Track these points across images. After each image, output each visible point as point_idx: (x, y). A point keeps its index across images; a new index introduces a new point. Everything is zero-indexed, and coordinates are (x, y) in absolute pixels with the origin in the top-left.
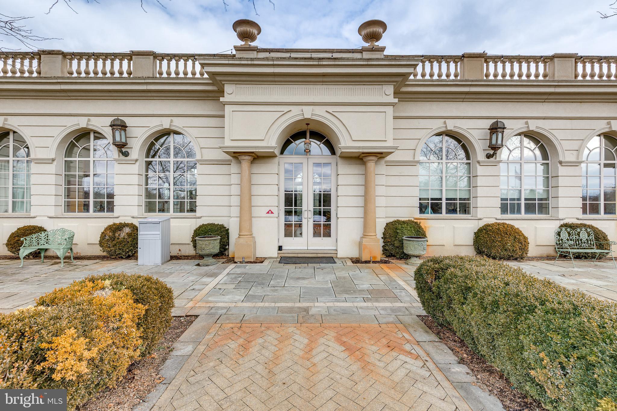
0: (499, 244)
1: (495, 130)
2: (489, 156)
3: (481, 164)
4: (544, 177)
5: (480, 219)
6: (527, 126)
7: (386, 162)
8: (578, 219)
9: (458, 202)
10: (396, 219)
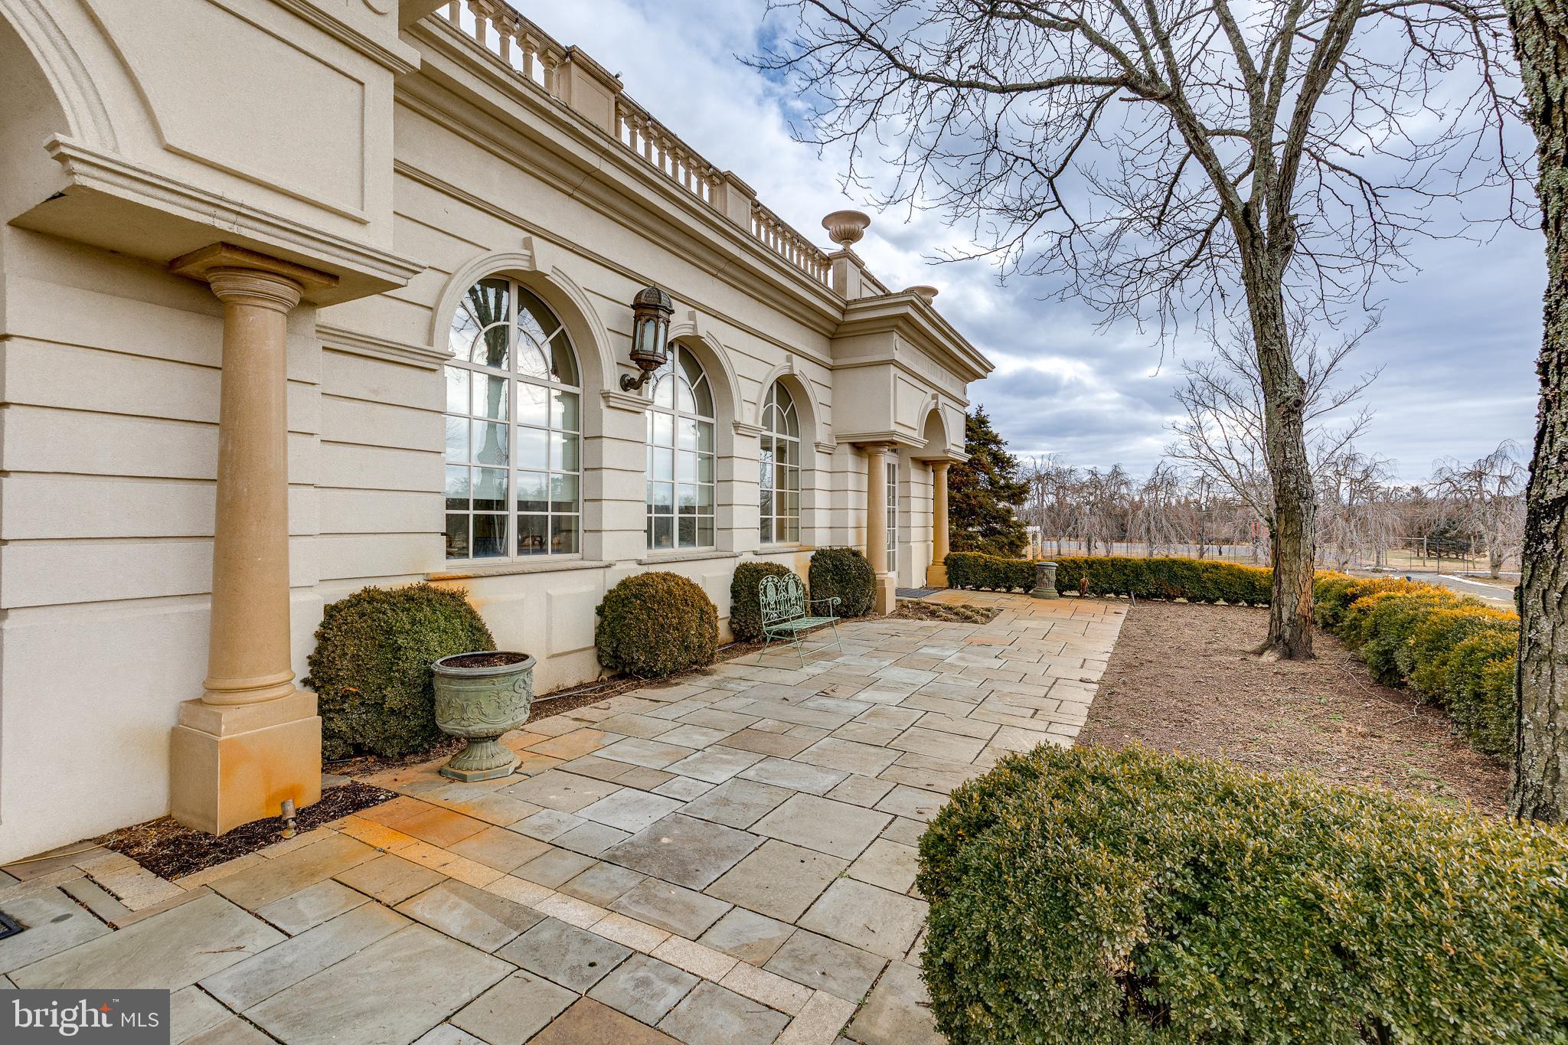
0: (676, 634)
1: (653, 312)
2: (627, 384)
3: (612, 404)
4: (700, 456)
5: (608, 566)
6: (692, 322)
7: (322, 330)
8: (756, 553)
9: (550, 513)
10: (357, 588)
